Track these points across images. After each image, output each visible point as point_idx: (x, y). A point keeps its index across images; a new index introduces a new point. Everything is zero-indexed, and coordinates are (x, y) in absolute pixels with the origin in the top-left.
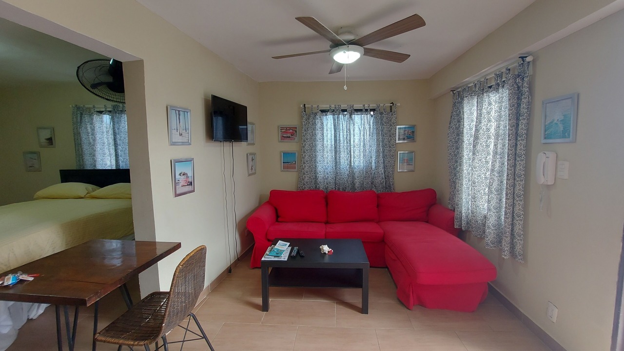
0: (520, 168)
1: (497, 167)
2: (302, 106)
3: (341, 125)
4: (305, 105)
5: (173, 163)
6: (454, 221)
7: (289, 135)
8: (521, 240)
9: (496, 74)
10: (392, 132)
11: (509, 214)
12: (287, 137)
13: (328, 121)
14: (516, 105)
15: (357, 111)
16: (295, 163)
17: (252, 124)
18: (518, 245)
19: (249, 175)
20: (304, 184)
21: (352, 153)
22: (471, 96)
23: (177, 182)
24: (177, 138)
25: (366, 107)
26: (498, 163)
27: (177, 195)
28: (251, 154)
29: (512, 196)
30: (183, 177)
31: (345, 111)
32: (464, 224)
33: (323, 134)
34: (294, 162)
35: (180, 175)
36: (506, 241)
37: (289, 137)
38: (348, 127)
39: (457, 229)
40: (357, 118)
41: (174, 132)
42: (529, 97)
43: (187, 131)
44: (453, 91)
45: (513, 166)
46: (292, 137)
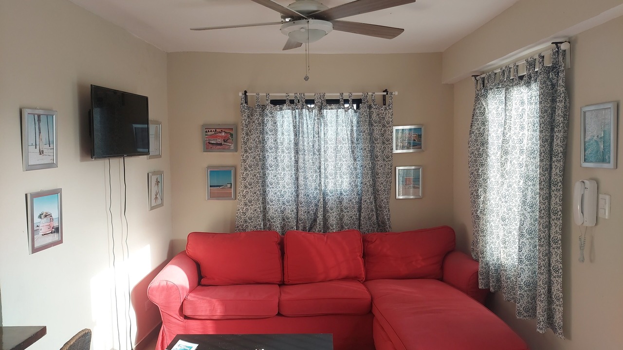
0: (556, 201)
1: (529, 198)
2: (240, 94)
3: (305, 126)
4: (246, 92)
5: (30, 199)
6: (478, 277)
7: (219, 141)
8: (560, 305)
9: (527, 61)
10: (386, 136)
11: (543, 268)
12: (217, 144)
13: (285, 118)
14: (549, 111)
15: (332, 102)
16: (231, 187)
17: (157, 123)
18: (557, 313)
19: (152, 208)
20: (246, 222)
21: (323, 171)
22: (498, 88)
23: (35, 228)
24: (35, 158)
25: (346, 96)
26: (530, 193)
27: (35, 250)
28: (154, 173)
29: (547, 241)
30: (44, 220)
31: (311, 102)
32: (493, 282)
33: (276, 140)
34: (229, 186)
35: (40, 217)
36: (541, 306)
37: (221, 144)
38: (316, 129)
39: (482, 290)
40: (330, 113)
41: (32, 149)
42: (565, 100)
43: (51, 145)
44: (475, 76)
45: (547, 198)
46: (225, 143)
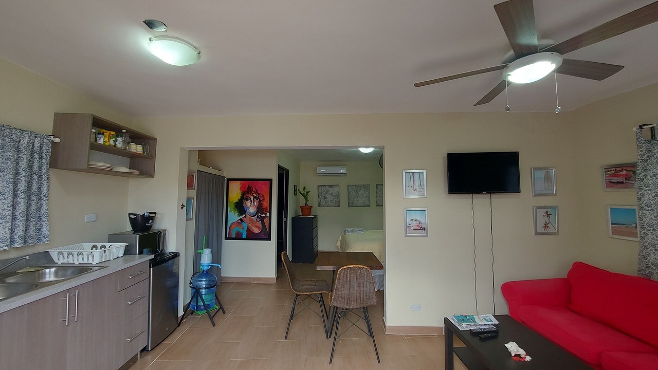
2: (635, 130)
7: (620, 179)
12: (618, 183)
16: (636, 226)
17: (548, 169)
19: (539, 234)
20: (648, 266)
23: (408, 225)
27: (407, 235)
28: (543, 207)
30: (415, 222)
34: (634, 225)
35: (412, 220)
37: (622, 183)
41: (408, 188)
43: (422, 186)
46: (627, 181)
